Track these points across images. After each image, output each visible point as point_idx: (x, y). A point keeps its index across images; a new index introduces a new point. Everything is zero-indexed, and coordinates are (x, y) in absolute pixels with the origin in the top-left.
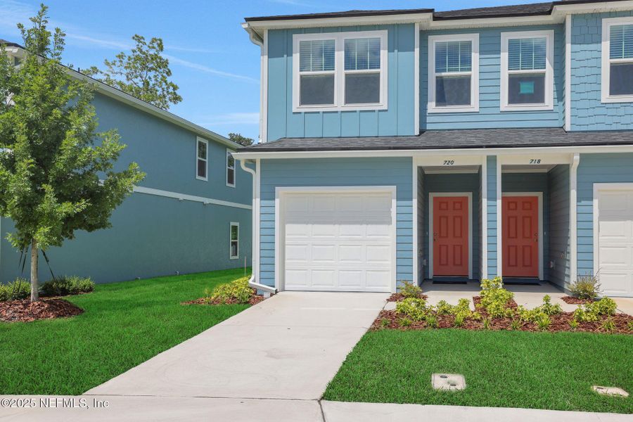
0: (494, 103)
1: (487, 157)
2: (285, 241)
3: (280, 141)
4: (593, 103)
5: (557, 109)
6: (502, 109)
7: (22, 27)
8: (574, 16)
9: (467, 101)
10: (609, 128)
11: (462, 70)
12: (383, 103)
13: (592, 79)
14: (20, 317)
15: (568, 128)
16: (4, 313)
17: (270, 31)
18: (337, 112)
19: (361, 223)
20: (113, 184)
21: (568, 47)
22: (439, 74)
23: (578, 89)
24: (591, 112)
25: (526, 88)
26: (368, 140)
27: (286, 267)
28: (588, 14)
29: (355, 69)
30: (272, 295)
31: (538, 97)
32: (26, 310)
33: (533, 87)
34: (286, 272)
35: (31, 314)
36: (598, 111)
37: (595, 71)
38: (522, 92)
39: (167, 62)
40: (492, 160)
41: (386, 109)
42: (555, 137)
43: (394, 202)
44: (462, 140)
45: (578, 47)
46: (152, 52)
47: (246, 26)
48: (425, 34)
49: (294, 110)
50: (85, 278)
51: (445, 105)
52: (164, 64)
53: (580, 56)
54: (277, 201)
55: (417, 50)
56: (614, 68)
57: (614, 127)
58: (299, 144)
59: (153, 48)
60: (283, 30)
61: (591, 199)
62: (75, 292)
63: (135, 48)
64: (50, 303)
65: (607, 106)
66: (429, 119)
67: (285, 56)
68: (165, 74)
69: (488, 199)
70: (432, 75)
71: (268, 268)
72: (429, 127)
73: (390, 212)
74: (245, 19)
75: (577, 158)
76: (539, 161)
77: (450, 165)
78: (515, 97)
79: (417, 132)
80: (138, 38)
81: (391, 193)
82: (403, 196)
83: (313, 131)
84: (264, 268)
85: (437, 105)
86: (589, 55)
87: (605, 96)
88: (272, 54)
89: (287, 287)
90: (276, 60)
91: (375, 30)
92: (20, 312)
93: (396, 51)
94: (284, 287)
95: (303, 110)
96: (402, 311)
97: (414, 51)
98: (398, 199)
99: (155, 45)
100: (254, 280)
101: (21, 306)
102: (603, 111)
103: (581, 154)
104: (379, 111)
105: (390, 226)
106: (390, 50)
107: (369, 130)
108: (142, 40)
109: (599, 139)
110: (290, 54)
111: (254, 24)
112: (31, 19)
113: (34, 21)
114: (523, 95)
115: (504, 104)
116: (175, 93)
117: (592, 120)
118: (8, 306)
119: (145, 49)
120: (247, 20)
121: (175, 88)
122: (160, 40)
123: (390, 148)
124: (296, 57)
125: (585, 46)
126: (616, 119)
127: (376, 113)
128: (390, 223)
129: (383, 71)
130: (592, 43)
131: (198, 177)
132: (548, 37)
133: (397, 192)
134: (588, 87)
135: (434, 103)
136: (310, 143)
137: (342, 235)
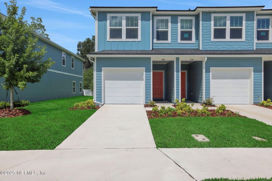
0: (176, 40)
1: (176, 58)
2: (105, 86)
3: (103, 51)
4: (209, 41)
5: (196, 43)
6: (178, 42)
7: (6, 4)
8: (203, 12)
9: (167, 39)
10: (213, 49)
11: (165, 29)
12: (139, 38)
13: (208, 33)
14: (8, 116)
15: (201, 49)
16: (1, 114)
17: (99, 12)
18: (123, 41)
19: (132, 80)
20: (42, 65)
21: (201, 22)
22: (157, 30)
23: (204, 36)
24: (208, 44)
25: (186, 36)
26: (135, 51)
27: (106, 96)
28: (207, 12)
29: (129, 26)
30: (102, 106)
31: (190, 38)
32: (10, 113)
33: (188, 35)
34: (105, 97)
35: (12, 114)
36: (210, 44)
37: (209, 30)
38: (185, 37)
39: (44, 26)
40: (178, 59)
41: (140, 40)
42: (197, 52)
43: (144, 73)
44: (167, 52)
45: (204, 22)
46: (38, 23)
47: (90, 9)
48: (153, 16)
49: (108, 40)
50: (26, 100)
51: (159, 40)
52: (43, 27)
53: (205, 25)
54: (103, 72)
55: (151, 21)
56: (215, 30)
57: (215, 49)
58: (110, 52)
59: (39, 21)
60: (104, 12)
61: (209, 72)
62: (23, 106)
63: (32, 22)
64: (19, 110)
65: (213, 42)
66: (154, 45)
67: (104, 21)
68: (43, 31)
69: (177, 72)
70: (155, 30)
71: (99, 96)
72: (154, 47)
73: (143, 77)
74: (90, 7)
75: (206, 58)
76: (193, 60)
77: (164, 60)
78: (183, 38)
79: (151, 49)
80: (33, 18)
81: (143, 70)
82: (147, 71)
83: (114, 48)
84: (98, 96)
85: (157, 40)
86: (207, 25)
87: (212, 39)
88: (99, 20)
89: (106, 103)
90: (101, 22)
91: (136, 13)
92: (8, 114)
93: (144, 21)
94: (105, 103)
95: (111, 41)
96: (155, 111)
97: (150, 21)
98: (146, 72)
99: (39, 20)
100: (95, 100)
101: (8, 111)
102: (212, 44)
103: (207, 58)
104: (138, 41)
105: (143, 81)
106: (142, 20)
107: (134, 48)
108: (34, 19)
109: (212, 53)
110: (106, 20)
111: (93, 9)
112: (10, 1)
113: (11, 2)
114: (185, 38)
115: (179, 41)
116: (48, 37)
117: (208, 47)
118: (2, 112)
119: (35, 22)
120: (91, 7)
121: (48, 35)
122: (41, 18)
123: (143, 54)
124: (108, 22)
125: (206, 22)
126: (216, 47)
127: (137, 42)
128: (142, 80)
129: (139, 27)
130: (208, 21)
131: (62, 65)
132: (193, 18)
133: (145, 69)
134: (207, 36)
135: (156, 39)
136: (114, 52)
137: (126, 84)
